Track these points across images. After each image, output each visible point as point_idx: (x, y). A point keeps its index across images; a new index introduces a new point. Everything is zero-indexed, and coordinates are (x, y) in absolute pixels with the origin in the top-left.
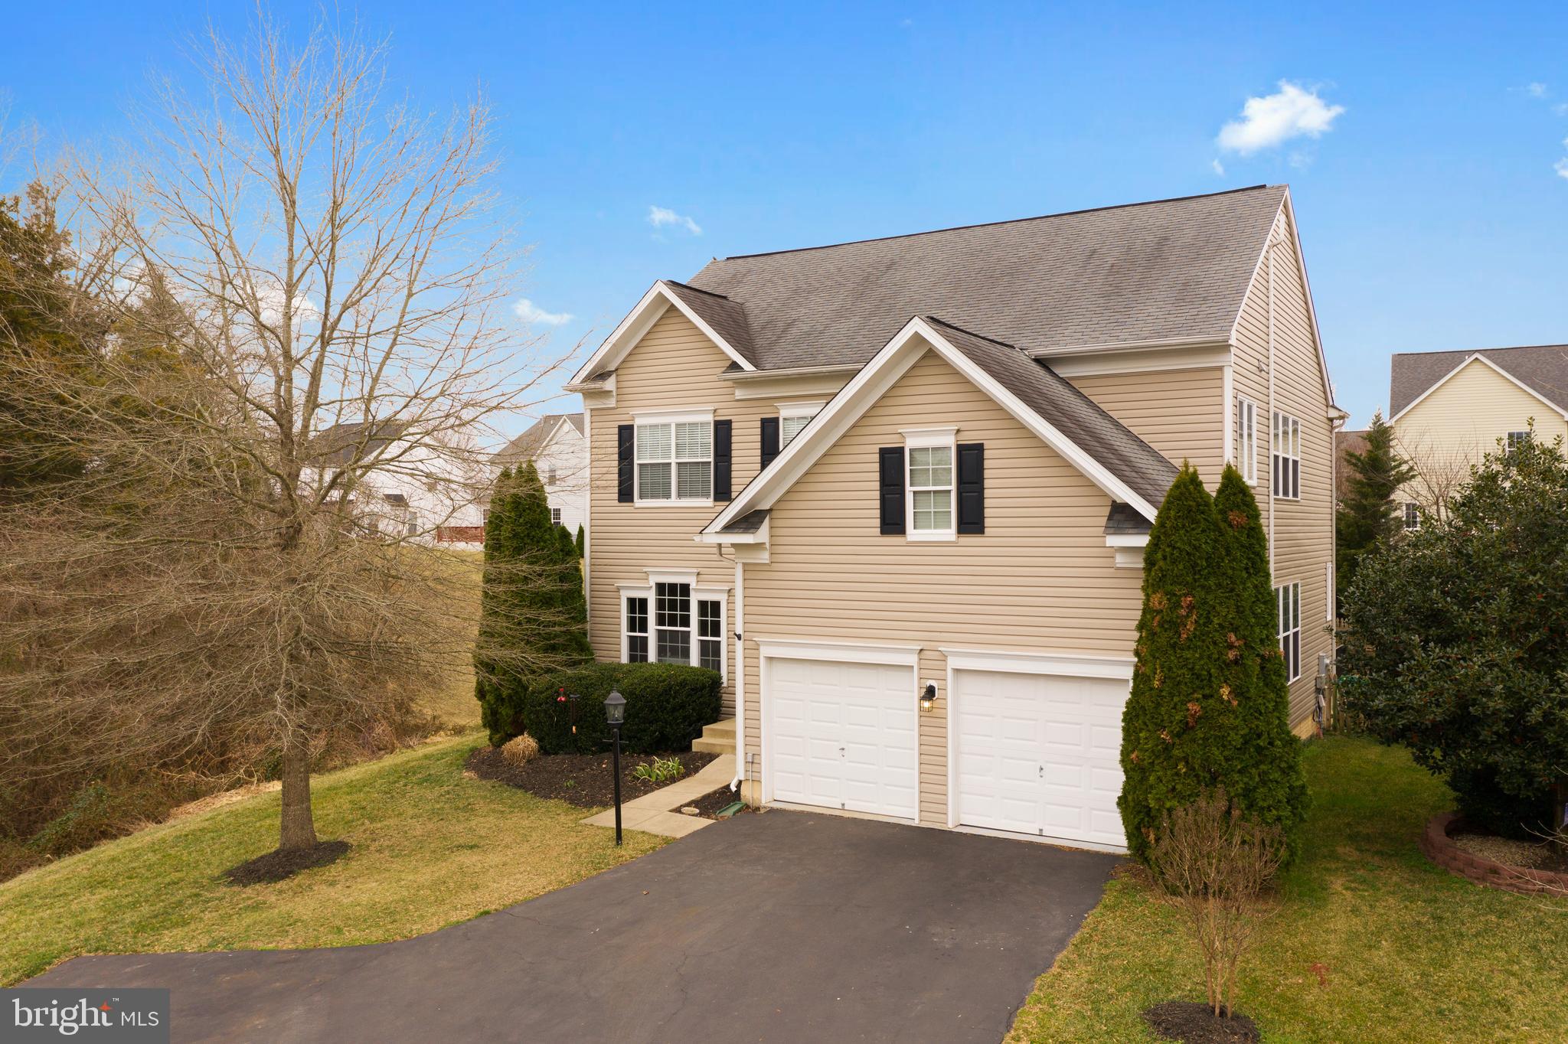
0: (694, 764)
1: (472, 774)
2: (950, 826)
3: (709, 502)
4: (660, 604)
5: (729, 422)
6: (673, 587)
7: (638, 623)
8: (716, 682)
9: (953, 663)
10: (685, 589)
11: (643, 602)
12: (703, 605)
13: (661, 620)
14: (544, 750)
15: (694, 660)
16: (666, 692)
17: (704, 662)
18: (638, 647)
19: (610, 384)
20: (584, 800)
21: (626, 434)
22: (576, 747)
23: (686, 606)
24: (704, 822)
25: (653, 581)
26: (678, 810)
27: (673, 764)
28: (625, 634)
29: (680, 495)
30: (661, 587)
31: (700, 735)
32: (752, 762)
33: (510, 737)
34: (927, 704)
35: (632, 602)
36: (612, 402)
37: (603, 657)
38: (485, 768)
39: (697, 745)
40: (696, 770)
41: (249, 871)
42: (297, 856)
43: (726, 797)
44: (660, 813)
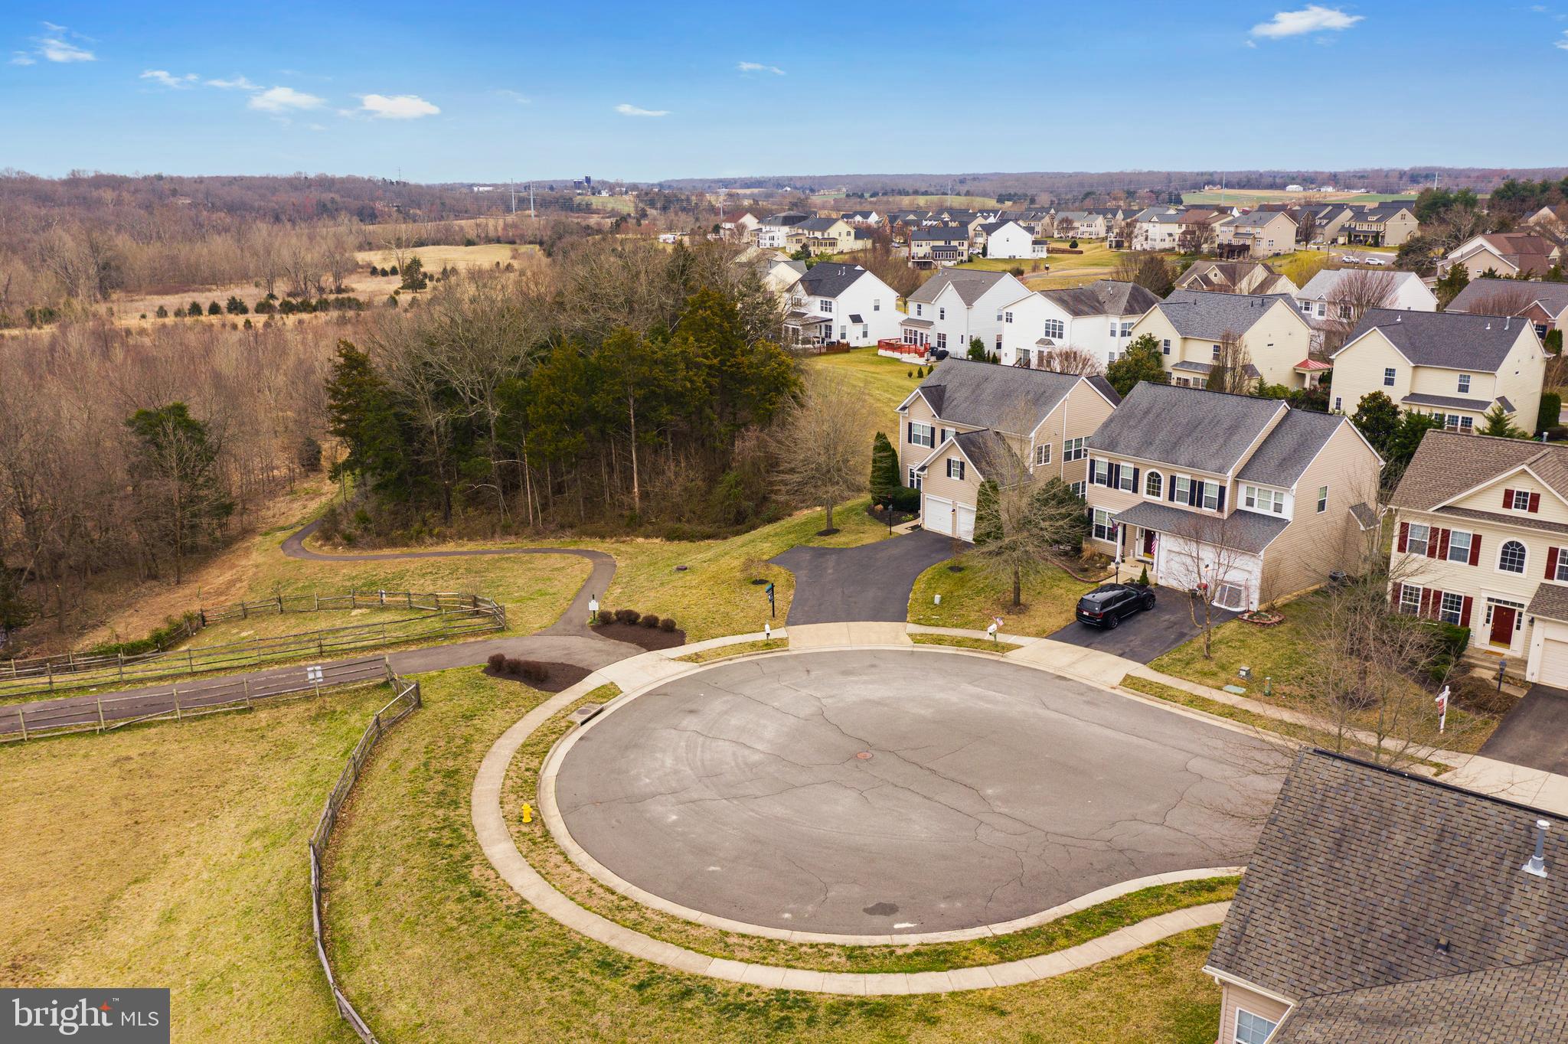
0: (913, 518)
1: (867, 514)
2: (957, 537)
3: (929, 446)
5: (934, 428)
9: (958, 505)
14: (884, 510)
15: (916, 493)
16: (914, 498)
19: (907, 411)
21: (910, 425)
23: (914, 480)
24: (911, 532)
26: (906, 529)
27: (909, 517)
28: (909, 478)
29: (922, 444)
31: (916, 511)
32: (923, 519)
33: (877, 505)
34: (953, 512)
35: (911, 470)
36: (907, 416)
37: (903, 485)
38: (870, 512)
39: (915, 513)
41: (821, 534)
42: (831, 531)
43: (917, 527)
44: (902, 529)
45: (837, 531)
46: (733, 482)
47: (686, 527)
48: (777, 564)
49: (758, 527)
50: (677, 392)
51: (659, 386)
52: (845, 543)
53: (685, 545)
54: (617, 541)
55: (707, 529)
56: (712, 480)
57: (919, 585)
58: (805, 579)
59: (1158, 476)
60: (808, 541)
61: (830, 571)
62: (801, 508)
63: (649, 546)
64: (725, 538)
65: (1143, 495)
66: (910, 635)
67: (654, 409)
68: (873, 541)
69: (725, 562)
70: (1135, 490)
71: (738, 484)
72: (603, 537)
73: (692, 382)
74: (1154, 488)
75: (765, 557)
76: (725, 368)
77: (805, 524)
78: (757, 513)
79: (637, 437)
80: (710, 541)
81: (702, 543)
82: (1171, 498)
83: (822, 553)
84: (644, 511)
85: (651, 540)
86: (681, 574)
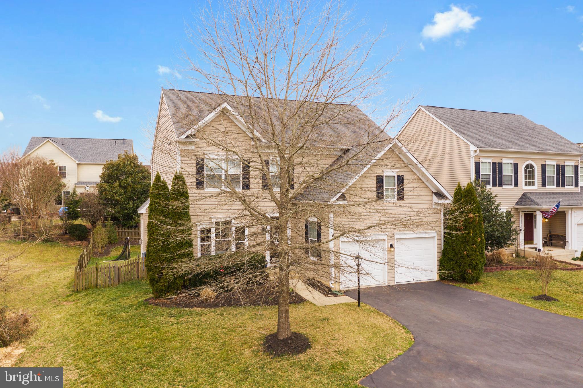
2: (396, 284)
3: (240, 190)
4: (218, 230)
7: (206, 238)
9: (397, 237)
11: (210, 230)
13: (218, 236)
18: (205, 249)
21: (200, 162)
24: (346, 297)
25: (214, 221)
26: (329, 296)
28: (199, 244)
30: (217, 223)
34: (390, 250)
35: (203, 230)
36: (193, 148)
59: (532, 166)
65: (523, 188)
70: (516, 184)
74: (530, 181)
82: (544, 184)
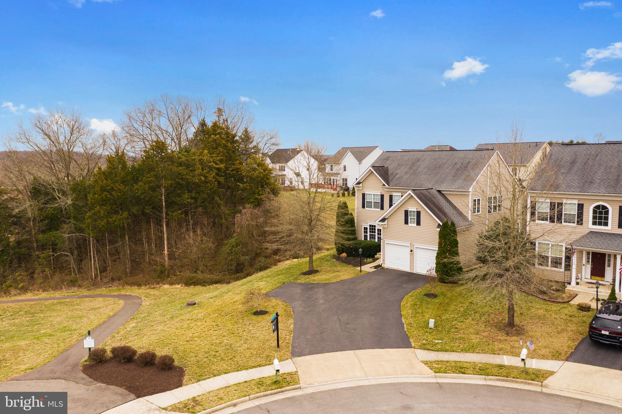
0: (375, 260)
1: (335, 260)
2: (414, 272)
3: (379, 210)
4: (370, 229)
5: (383, 195)
6: (372, 226)
7: (366, 232)
8: (380, 245)
9: (415, 246)
10: (375, 226)
11: (367, 228)
12: (378, 229)
13: (370, 232)
14: (348, 256)
15: (376, 240)
16: (370, 246)
17: (378, 241)
18: (366, 237)
19: (361, 185)
20: (355, 265)
21: (364, 195)
22: (354, 256)
23: (375, 229)
24: (375, 270)
25: (369, 224)
26: (371, 268)
27: (371, 260)
28: (363, 234)
29: (374, 208)
30: (370, 226)
31: (376, 255)
32: (384, 260)
33: (342, 253)
34: (411, 253)
35: (365, 228)
36: (361, 188)
37: (359, 239)
38: (337, 259)
39: (376, 256)
40: (375, 261)
41: (305, 274)
42: (312, 272)
43: (379, 266)
44: (368, 268)
45: (317, 271)
46: (234, 244)
47: (200, 275)
48: (274, 297)
49: (253, 274)
50: (194, 183)
51: (182, 179)
52: (326, 280)
53: (199, 288)
54: (150, 288)
55: (215, 277)
56: (220, 243)
57: (406, 311)
58: (300, 309)
59: (604, 207)
60: (296, 279)
61: (321, 301)
62: (283, 260)
63: (172, 290)
64: (229, 283)
65: (590, 227)
66: (426, 363)
67: (179, 196)
68: (349, 277)
69: (228, 297)
70: (580, 222)
71: (237, 245)
72: (139, 285)
73: (206, 177)
74: (601, 221)
75: (264, 292)
76: (228, 172)
77: (289, 268)
78: (251, 265)
79: (167, 214)
80: (217, 285)
81: (211, 287)
82: (620, 226)
83: (310, 287)
84: (172, 267)
85: (174, 286)
86: (190, 308)
